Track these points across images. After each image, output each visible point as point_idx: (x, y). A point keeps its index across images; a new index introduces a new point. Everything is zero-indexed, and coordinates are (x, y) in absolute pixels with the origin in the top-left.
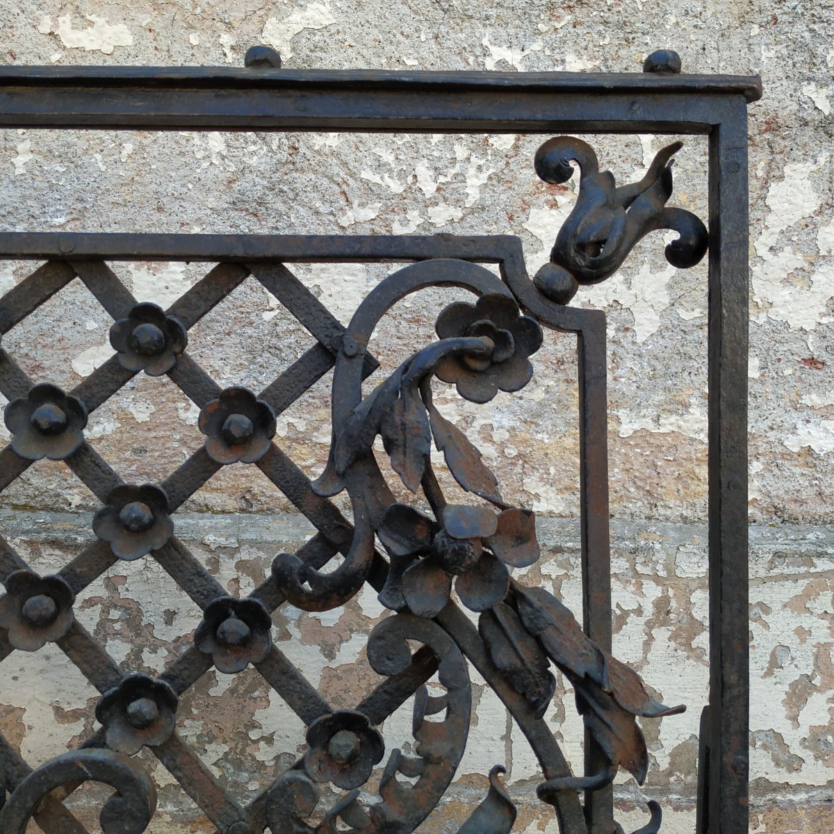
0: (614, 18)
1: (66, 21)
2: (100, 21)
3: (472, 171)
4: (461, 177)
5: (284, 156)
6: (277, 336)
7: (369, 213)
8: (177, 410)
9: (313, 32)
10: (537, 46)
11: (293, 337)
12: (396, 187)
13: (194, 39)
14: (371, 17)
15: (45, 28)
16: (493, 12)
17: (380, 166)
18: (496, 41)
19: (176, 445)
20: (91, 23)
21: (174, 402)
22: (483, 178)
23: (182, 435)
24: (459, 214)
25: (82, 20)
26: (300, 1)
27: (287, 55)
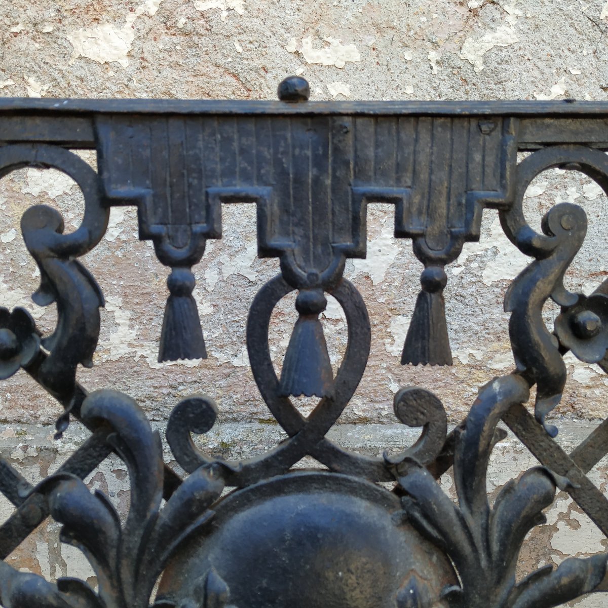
1: (308, 41)
2: (335, 42)
6: (463, 287)
8: (384, 344)
9: (500, 49)
11: (474, 287)
13: (408, 56)
14: (545, 37)
15: (292, 48)
19: (383, 371)
20: (328, 44)
21: (382, 339)
23: (388, 364)
25: (321, 41)
26: (491, 25)
27: (480, 67)
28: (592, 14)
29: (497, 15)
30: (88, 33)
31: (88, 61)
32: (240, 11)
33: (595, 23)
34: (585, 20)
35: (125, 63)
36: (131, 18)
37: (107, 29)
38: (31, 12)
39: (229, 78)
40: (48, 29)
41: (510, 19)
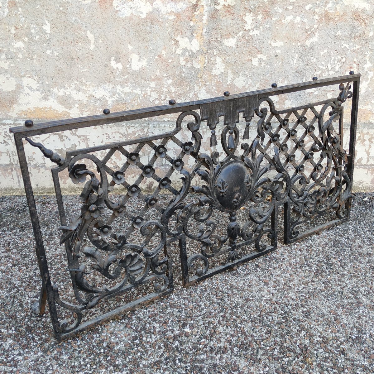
0: (365, 39)
1: (273, 41)
2: (278, 41)
3: (337, 65)
4: (335, 66)
5: (306, 63)
7: (319, 73)
9: (314, 42)
10: (351, 44)
12: (324, 68)
13: (294, 44)
14: (324, 39)
15: (269, 43)
16: (344, 38)
17: (322, 65)
18: (344, 43)
22: (339, 66)
24: (334, 72)
25: (275, 41)
26: (312, 37)
27: (309, 46)
28: (335, 34)
29: (314, 35)
30: (227, 40)
31: (226, 46)
32: (259, 35)
33: (335, 36)
34: (333, 35)
35: (234, 46)
36: (236, 37)
37: (231, 39)
38: (215, 36)
39: (255, 49)
40: (219, 40)
41: (316, 36)
